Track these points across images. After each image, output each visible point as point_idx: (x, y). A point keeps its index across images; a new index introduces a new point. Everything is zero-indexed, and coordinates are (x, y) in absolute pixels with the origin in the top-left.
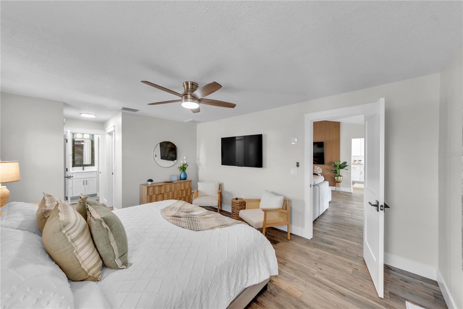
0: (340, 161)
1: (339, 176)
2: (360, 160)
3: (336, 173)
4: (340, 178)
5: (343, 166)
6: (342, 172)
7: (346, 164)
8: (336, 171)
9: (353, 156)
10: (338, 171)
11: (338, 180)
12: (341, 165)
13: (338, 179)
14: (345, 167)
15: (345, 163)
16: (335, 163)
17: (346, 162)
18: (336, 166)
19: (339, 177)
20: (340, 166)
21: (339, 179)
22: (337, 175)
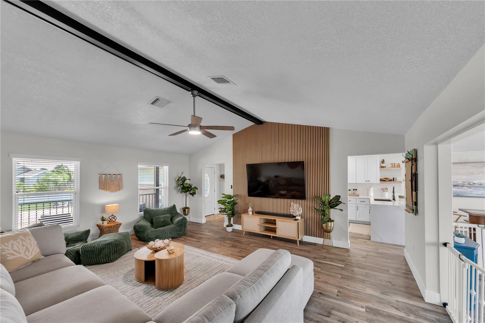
0: (330, 196)
1: (328, 221)
2: (355, 189)
3: (325, 216)
4: (331, 225)
5: (335, 202)
6: (334, 213)
7: (339, 199)
8: (324, 211)
9: (349, 183)
10: (327, 212)
11: (327, 228)
12: (331, 200)
13: (327, 226)
14: (338, 205)
15: (338, 197)
16: (323, 198)
17: (340, 196)
18: (324, 203)
19: (329, 223)
20: (329, 203)
21: (329, 226)
22: (325, 219)
